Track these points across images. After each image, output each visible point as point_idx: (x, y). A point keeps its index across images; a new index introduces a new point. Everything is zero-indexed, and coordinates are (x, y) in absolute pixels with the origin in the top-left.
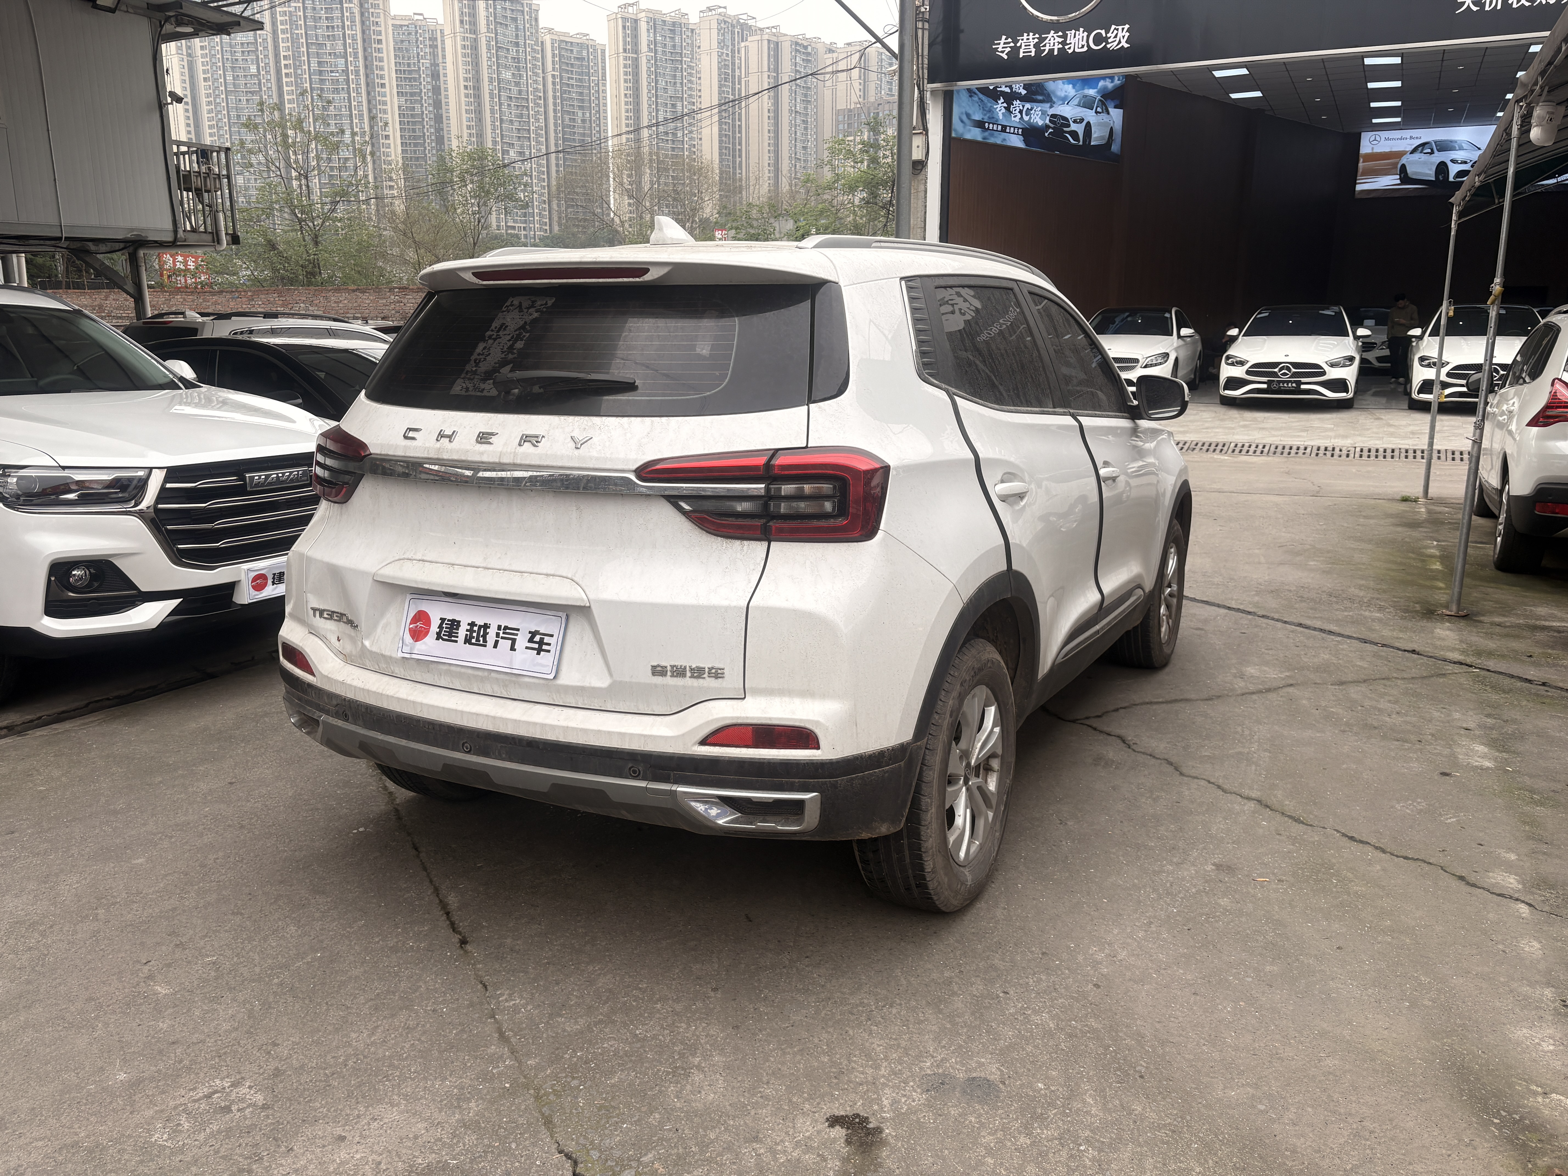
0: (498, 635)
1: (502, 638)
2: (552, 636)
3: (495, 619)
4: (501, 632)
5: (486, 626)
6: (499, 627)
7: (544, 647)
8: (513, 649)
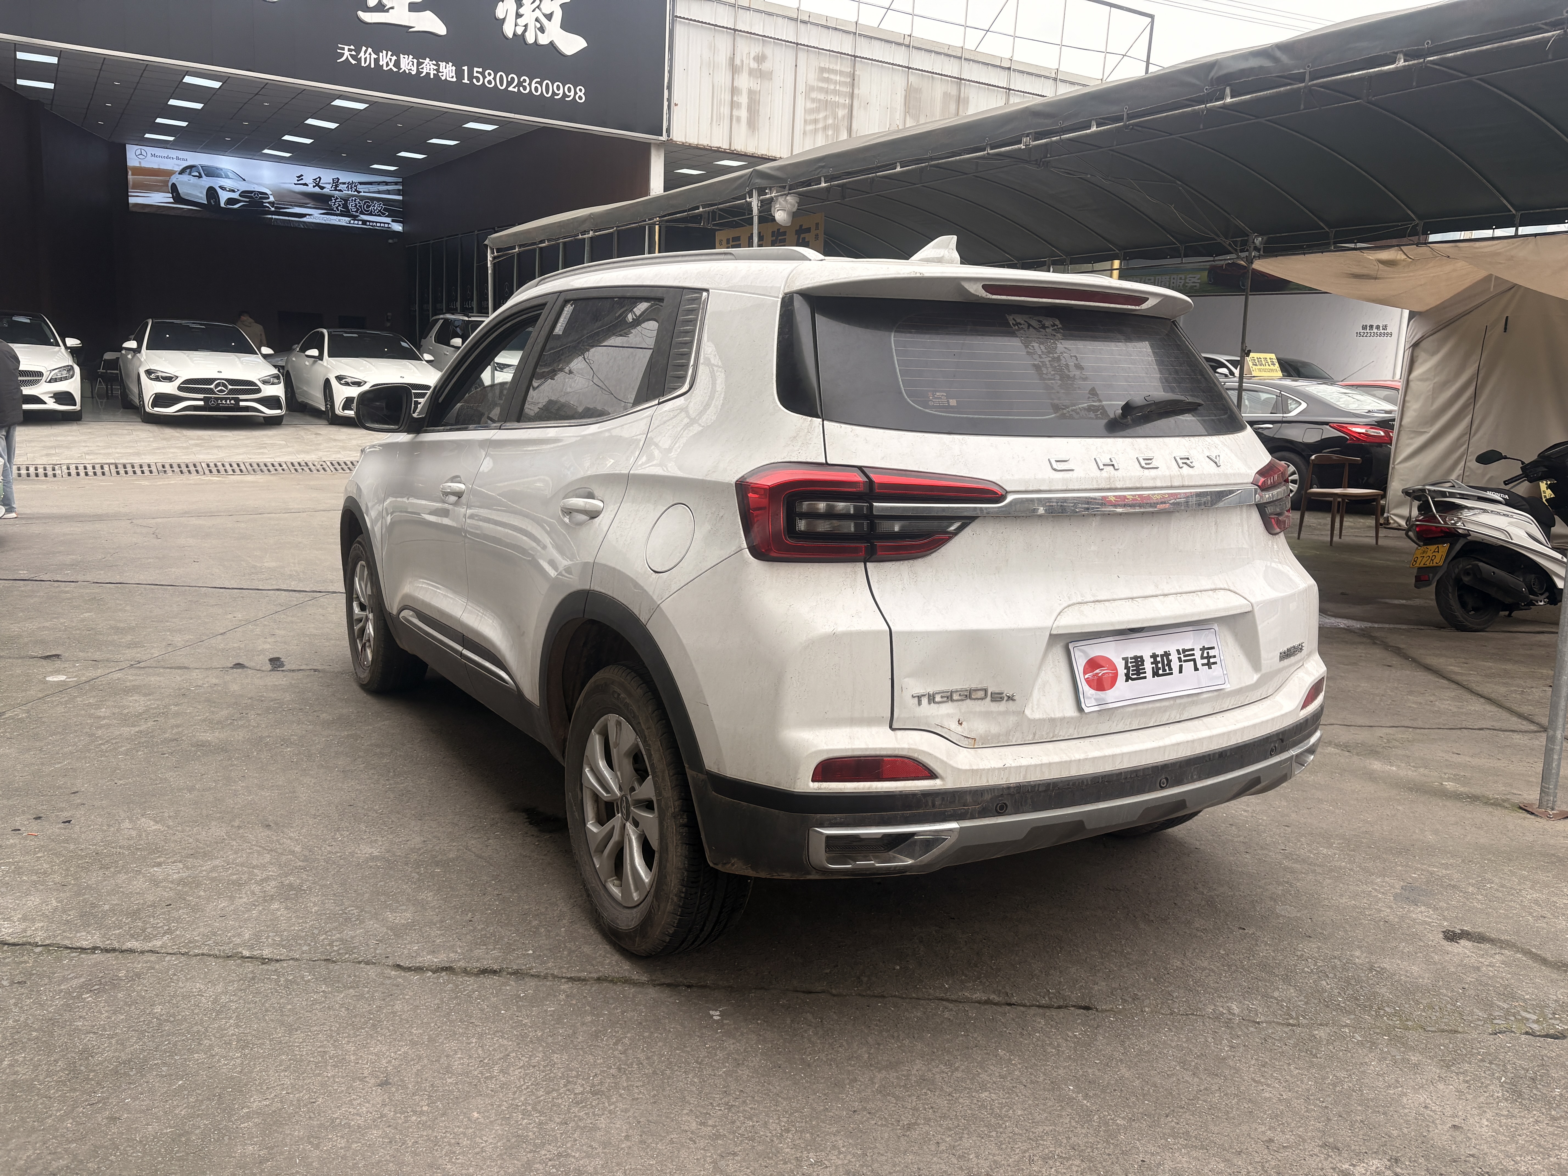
0: (1180, 659)
1: (1185, 661)
2: (1213, 648)
3: (1172, 645)
4: (1182, 656)
5: (1167, 654)
6: (1178, 651)
7: (1212, 660)
8: (1196, 669)
